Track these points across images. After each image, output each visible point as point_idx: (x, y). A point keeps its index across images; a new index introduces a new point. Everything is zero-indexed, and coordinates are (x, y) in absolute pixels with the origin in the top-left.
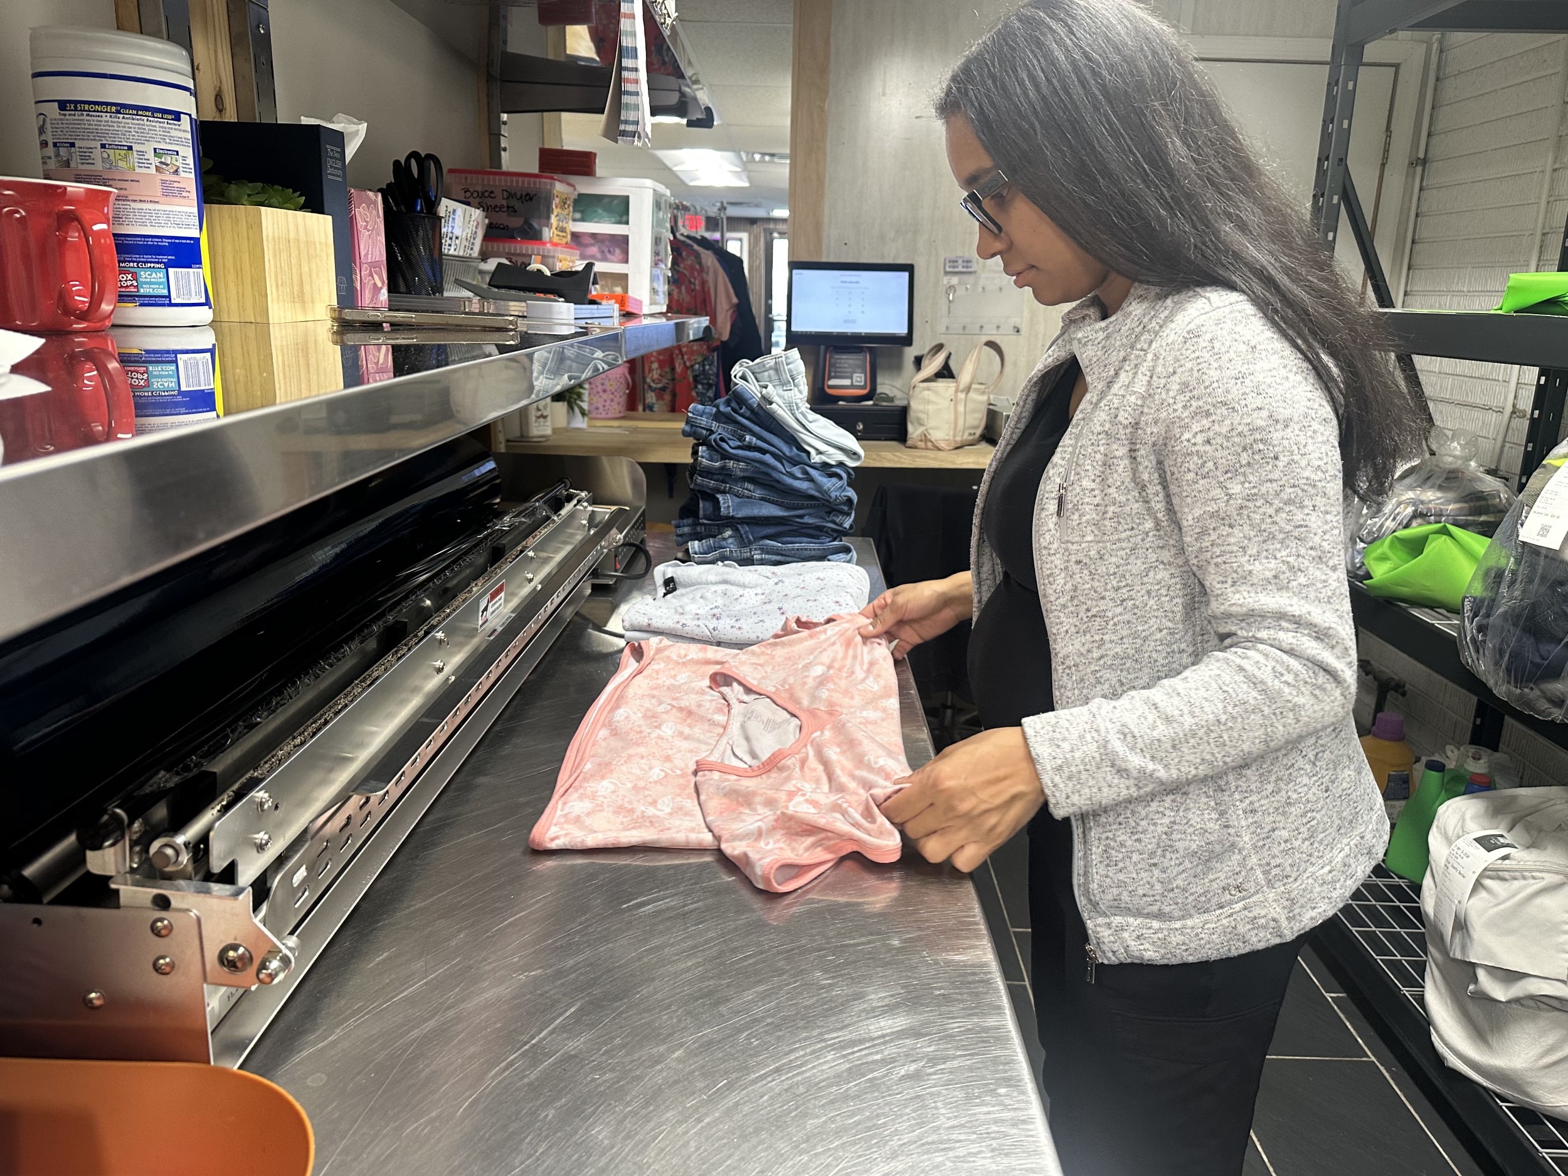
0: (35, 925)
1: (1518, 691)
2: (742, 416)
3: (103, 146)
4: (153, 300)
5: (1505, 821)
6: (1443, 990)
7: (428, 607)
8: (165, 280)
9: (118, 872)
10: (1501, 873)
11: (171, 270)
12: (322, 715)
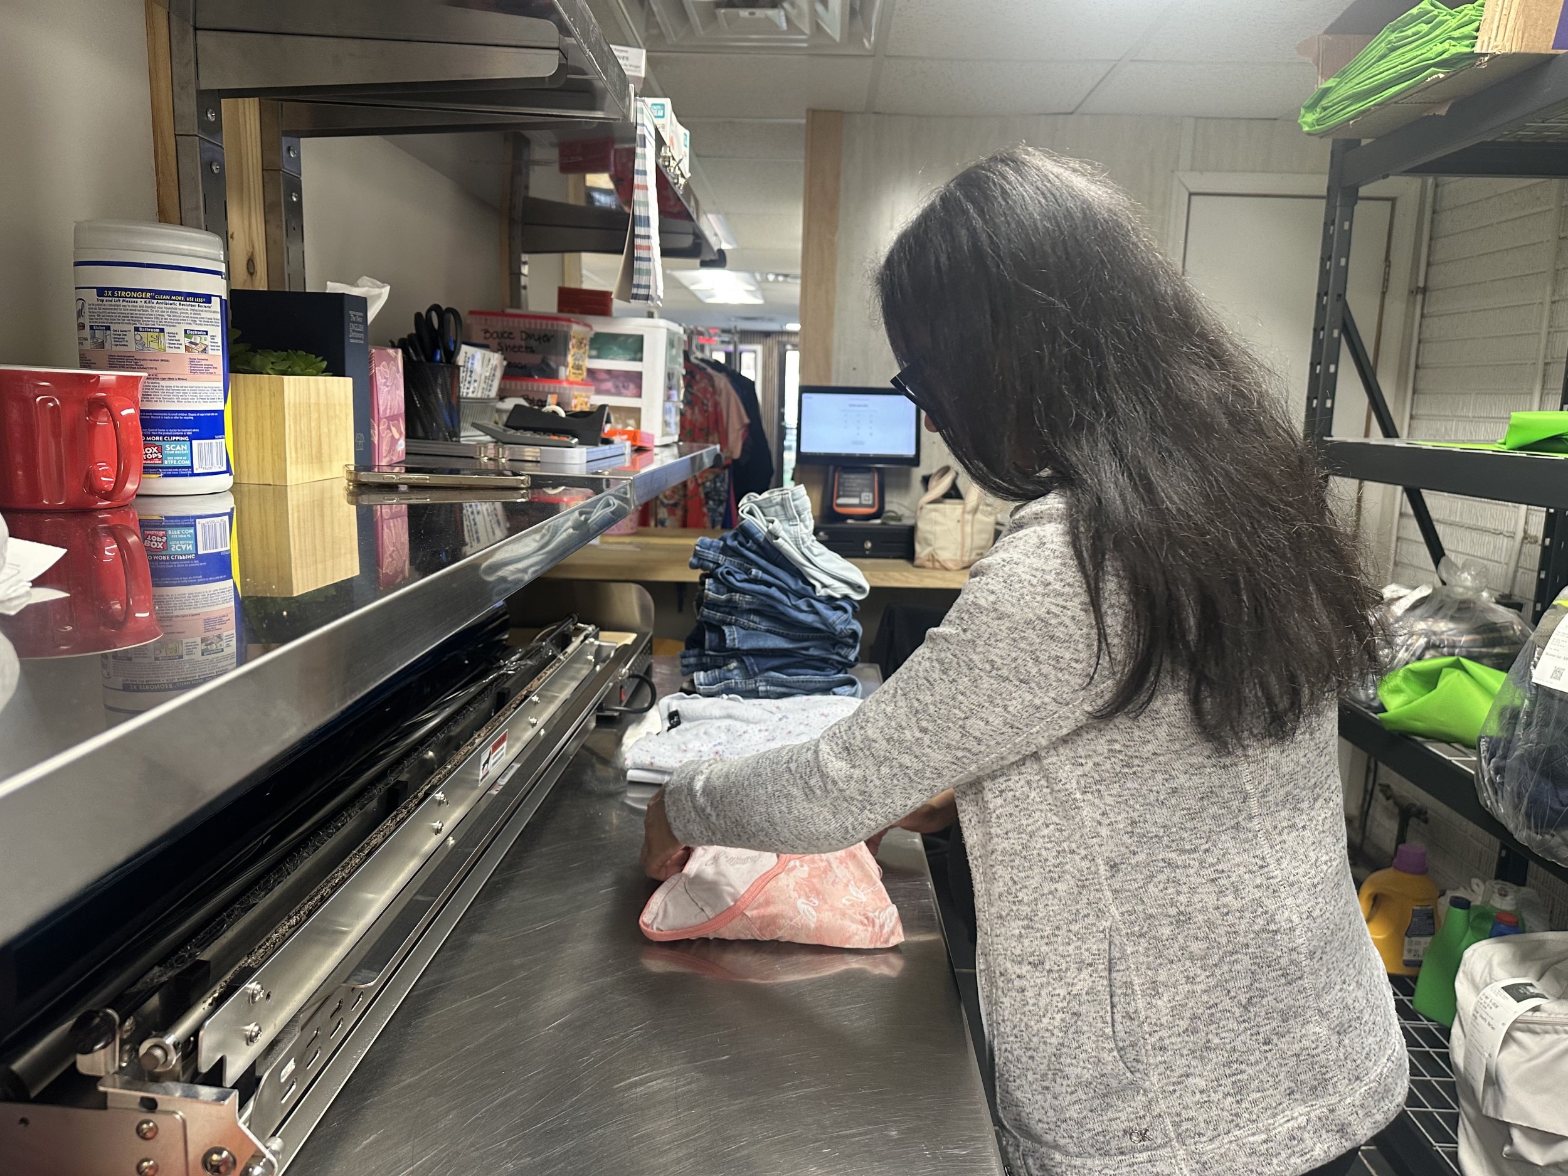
0: (22, 1125)
1: (1539, 837)
2: (749, 549)
3: (137, 329)
4: (175, 472)
5: (1535, 968)
6: (1477, 1147)
7: (431, 759)
8: (188, 452)
9: (108, 1073)
10: (1531, 1026)
11: (194, 442)
12: (319, 891)
